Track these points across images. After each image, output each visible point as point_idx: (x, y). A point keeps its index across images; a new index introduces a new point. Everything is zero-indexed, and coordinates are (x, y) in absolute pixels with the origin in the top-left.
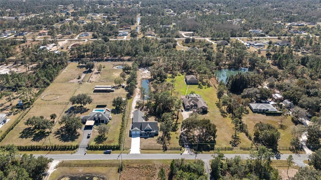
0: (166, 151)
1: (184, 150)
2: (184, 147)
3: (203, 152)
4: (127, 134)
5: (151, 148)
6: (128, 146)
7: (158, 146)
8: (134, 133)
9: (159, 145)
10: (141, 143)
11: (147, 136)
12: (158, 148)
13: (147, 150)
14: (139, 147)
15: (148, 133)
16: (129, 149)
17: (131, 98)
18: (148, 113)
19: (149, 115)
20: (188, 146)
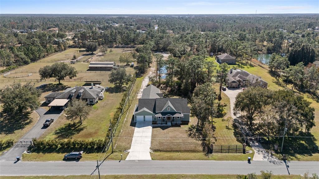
0: (210, 155)
1: (251, 152)
2: (249, 146)
3: (298, 156)
4: (126, 121)
5: (175, 148)
6: (124, 144)
7: (191, 143)
8: (140, 118)
9: (193, 141)
10: (153, 136)
11: (166, 124)
12: (192, 147)
13: (167, 151)
14: (149, 145)
15: (169, 118)
16: (125, 149)
17: (142, 76)
18: (168, 92)
19: (169, 94)
20: (257, 144)
